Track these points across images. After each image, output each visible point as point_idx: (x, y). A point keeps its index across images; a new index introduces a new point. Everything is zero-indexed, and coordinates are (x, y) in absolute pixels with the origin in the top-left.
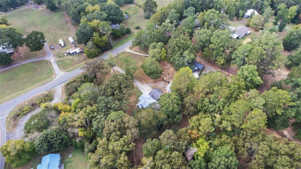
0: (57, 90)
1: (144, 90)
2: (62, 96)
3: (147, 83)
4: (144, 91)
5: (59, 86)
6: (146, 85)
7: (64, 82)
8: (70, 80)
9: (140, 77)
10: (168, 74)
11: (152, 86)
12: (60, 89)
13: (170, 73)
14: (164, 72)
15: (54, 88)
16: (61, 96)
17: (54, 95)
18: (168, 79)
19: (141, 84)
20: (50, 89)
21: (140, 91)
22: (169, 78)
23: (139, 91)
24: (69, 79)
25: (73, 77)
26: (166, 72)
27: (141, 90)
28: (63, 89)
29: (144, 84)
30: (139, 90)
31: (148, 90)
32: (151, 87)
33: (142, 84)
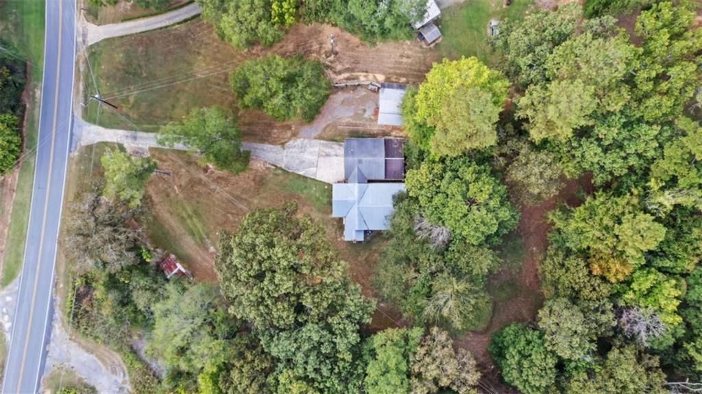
0: (69, 360)
1: (311, 165)
2: (103, 361)
3: (295, 135)
4: (313, 169)
5: (52, 344)
6: (299, 142)
7: (51, 319)
8: (59, 299)
9: (249, 124)
10: (332, 58)
11: (319, 132)
12: (72, 351)
13: (337, 49)
14: (314, 55)
15: (49, 362)
16: (100, 363)
17: (80, 379)
18: (346, 75)
19: (279, 147)
20: (46, 375)
21: (305, 178)
22: (347, 70)
23: (301, 182)
24: (53, 301)
25: (56, 285)
26: (319, 53)
27: (301, 173)
28: (80, 344)
29: (291, 142)
30: (293, 174)
31: (320, 155)
32: (320, 138)
33: (283, 144)
